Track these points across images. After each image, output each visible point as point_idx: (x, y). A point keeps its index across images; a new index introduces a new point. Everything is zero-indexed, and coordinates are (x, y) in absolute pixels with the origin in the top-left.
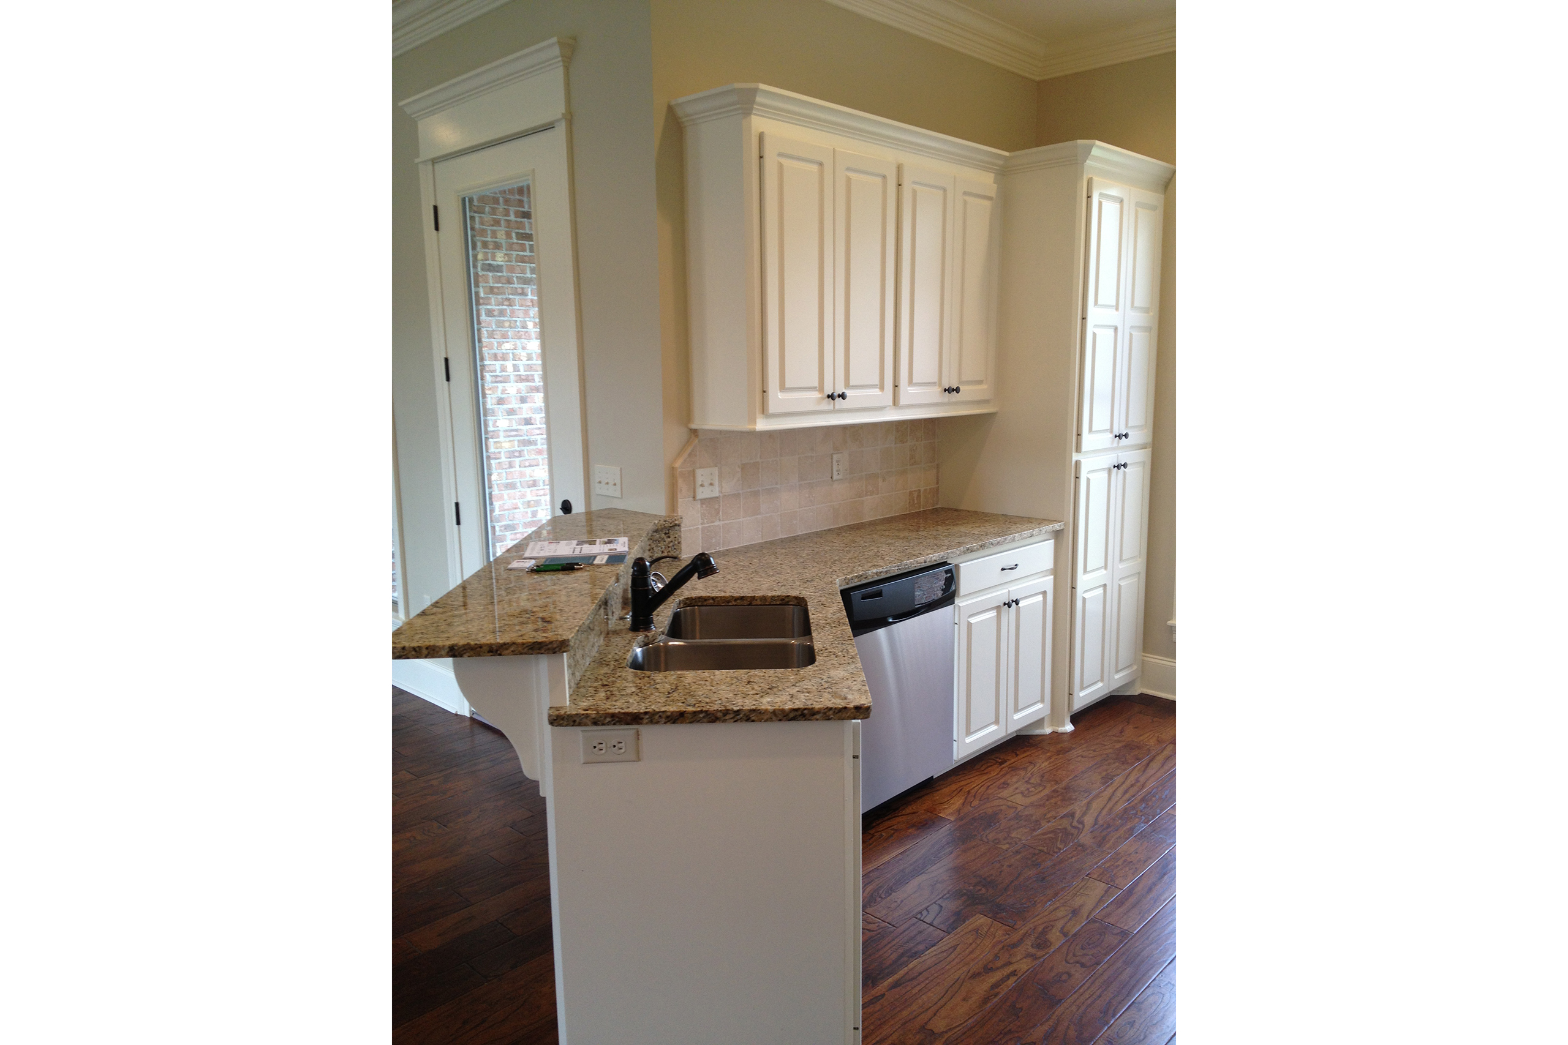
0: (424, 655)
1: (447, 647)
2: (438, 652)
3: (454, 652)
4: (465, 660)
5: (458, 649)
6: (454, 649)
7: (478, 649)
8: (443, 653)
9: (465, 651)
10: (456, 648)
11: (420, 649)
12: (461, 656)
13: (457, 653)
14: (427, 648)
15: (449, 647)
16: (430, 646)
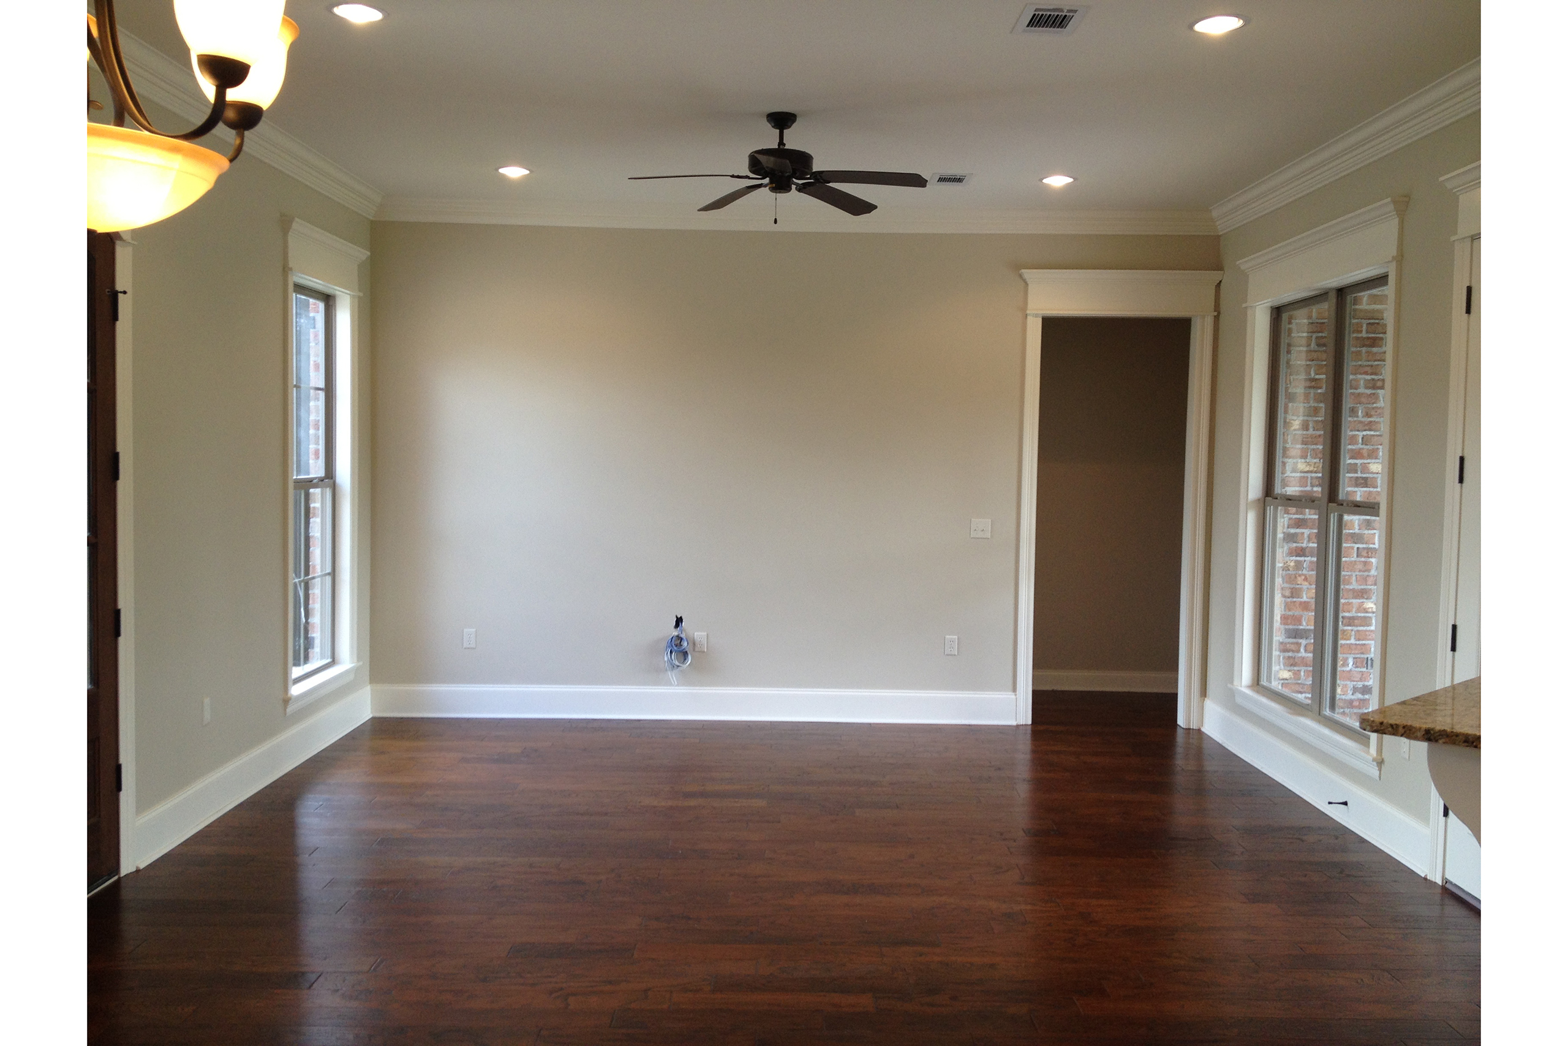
0: (1401, 734)
1: (1423, 729)
2: (1414, 733)
3: (1429, 736)
4: (1439, 746)
5: (1434, 733)
6: (1430, 733)
7: (1454, 737)
8: (1419, 734)
9: (1440, 737)
10: (1432, 732)
11: (1396, 727)
12: (1437, 741)
13: (1432, 737)
14: (1404, 727)
15: (1426, 730)
16: (1407, 725)
